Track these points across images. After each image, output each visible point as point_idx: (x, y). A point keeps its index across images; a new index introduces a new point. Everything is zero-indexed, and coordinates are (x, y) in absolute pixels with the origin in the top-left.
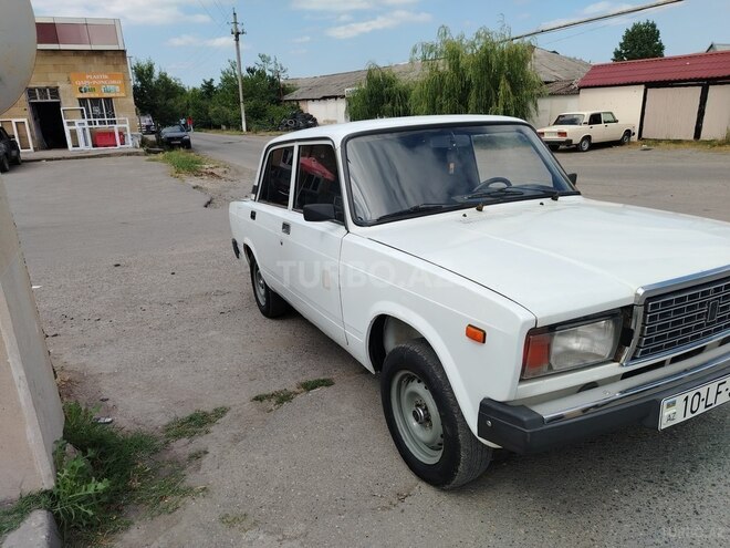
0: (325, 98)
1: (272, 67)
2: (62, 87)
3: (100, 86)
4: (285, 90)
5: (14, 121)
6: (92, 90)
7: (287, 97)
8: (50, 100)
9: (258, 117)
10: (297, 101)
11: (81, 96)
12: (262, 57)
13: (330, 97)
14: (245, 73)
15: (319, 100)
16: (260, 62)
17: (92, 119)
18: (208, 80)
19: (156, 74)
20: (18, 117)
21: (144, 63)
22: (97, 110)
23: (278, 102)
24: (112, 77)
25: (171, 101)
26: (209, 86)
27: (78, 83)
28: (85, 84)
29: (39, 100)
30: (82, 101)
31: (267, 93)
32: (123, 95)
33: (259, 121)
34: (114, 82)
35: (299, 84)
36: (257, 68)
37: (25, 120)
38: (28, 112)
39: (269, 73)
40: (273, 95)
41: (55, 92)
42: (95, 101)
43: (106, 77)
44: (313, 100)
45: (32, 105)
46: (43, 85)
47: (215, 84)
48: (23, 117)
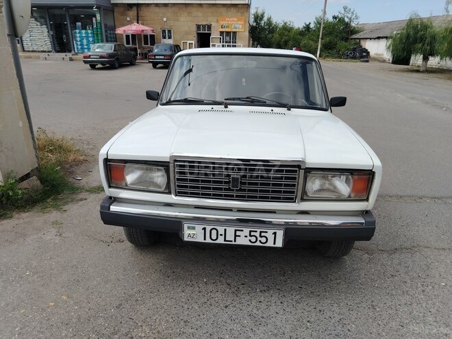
0: (379, 38)
1: (349, 16)
2: (214, 24)
3: (231, 25)
4: (354, 31)
5: (188, 42)
6: (228, 27)
7: (354, 36)
8: (206, 32)
9: (330, 49)
10: (360, 39)
11: (222, 30)
12: (345, 8)
13: (383, 38)
14: (331, 19)
15: (375, 39)
16: (343, 12)
17: (224, 44)
18: (308, 23)
19: (265, 19)
20: (191, 40)
21: (260, 12)
22: (228, 39)
23: (346, 40)
24: (239, 20)
25: (270, 36)
26: (308, 27)
27: (222, 23)
28: (225, 23)
29: (201, 32)
30: (222, 33)
31: (341, 32)
32: (243, 30)
33: (330, 51)
34: (240, 23)
35: (366, 27)
36: (340, 16)
37: (193, 42)
38: (195, 38)
39: (347, 20)
40: (345, 35)
41: (209, 27)
42: (228, 33)
43: (236, 19)
44: (371, 39)
45: (198, 34)
46: (205, 23)
47: (312, 26)
48: (192, 40)
